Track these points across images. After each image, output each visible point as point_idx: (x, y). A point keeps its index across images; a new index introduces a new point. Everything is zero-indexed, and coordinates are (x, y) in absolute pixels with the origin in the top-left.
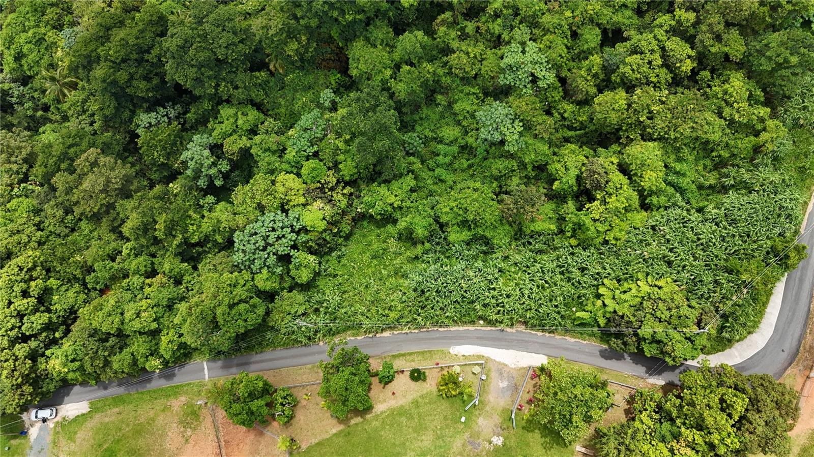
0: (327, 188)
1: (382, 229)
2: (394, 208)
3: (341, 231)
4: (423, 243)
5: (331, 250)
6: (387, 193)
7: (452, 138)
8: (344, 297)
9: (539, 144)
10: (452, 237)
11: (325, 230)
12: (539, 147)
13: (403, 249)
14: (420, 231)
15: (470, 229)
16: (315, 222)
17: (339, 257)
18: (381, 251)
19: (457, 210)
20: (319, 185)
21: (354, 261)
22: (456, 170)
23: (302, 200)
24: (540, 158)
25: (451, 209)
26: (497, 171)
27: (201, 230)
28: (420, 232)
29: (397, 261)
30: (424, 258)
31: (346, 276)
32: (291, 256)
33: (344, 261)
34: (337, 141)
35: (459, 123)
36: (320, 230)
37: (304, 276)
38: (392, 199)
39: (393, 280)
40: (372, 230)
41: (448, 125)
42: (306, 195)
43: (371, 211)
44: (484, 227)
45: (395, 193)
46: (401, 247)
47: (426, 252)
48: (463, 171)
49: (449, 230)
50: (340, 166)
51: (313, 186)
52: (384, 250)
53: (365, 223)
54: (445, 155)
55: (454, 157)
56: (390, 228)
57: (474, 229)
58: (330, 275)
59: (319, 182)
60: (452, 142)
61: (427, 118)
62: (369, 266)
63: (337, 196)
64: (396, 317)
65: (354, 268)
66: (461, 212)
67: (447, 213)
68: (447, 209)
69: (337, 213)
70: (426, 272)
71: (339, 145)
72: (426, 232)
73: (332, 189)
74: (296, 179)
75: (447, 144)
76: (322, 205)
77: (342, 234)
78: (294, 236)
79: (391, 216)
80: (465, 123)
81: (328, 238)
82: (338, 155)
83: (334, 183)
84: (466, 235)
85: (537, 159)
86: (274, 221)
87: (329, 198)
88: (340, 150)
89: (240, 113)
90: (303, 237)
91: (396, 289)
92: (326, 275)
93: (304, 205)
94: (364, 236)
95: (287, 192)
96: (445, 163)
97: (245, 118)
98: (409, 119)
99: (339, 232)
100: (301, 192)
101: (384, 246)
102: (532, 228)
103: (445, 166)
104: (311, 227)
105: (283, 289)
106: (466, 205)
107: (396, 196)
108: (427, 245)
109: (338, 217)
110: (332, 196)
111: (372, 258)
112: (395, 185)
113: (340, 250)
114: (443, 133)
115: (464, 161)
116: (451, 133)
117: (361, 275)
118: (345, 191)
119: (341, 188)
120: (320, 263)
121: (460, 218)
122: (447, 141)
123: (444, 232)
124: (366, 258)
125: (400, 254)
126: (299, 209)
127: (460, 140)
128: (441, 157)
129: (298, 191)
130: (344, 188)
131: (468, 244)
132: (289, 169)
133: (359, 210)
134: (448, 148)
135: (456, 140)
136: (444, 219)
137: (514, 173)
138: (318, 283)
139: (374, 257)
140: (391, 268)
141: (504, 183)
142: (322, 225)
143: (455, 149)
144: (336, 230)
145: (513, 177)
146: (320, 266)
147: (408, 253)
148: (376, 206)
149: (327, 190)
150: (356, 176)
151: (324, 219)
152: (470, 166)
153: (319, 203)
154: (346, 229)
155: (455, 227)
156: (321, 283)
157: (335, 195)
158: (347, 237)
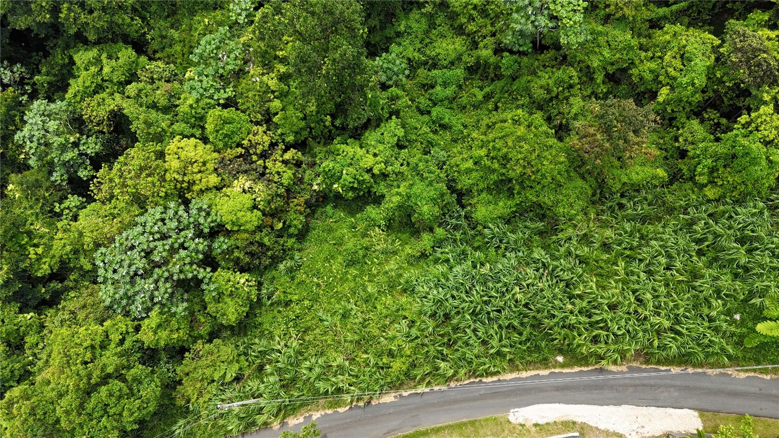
0: (255, 154)
1: (358, 216)
2: (373, 175)
3: (289, 226)
4: (431, 230)
5: (276, 261)
6: (361, 152)
7: (453, 56)
8: (307, 338)
9: (617, 32)
10: (481, 212)
11: (259, 228)
12: (614, 37)
13: (398, 243)
14: (425, 208)
15: (511, 194)
16: (240, 214)
17: (290, 270)
18: (361, 252)
19: (488, 163)
20: (240, 150)
21: (318, 274)
22: (465, 108)
23: (214, 180)
24: (618, 56)
25: (475, 163)
26: (542, 91)
27: (52, 252)
28: (426, 210)
29: (392, 265)
30: (438, 255)
31: (306, 302)
32: (201, 281)
33: (301, 276)
34: (265, 78)
35: (460, 30)
36: (250, 227)
37: (231, 312)
38: (369, 161)
39: (389, 300)
40: (341, 219)
41: (443, 36)
42: (220, 171)
43: (335, 186)
44: (538, 187)
45: (372, 150)
46: (394, 241)
47: (439, 244)
48: (476, 107)
49: (475, 200)
50: (275, 119)
51: (230, 153)
52: (367, 249)
53: (329, 209)
54: (445, 85)
55: (460, 87)
56: (371, 211)
57: (519, 193)
58: (279, 303)
59: (239, 145)
60: (452, 63)
61: (408, 32)
62: (343, 280)
63: (274, 166)
64: (404, 368)
65: (318, 285)
66: (496, 165)
67: (469, 171)
68: (470, 164)
69: (278, 195)
70: (447, 279)
71: (270, 83)
72: (436, 209)
73: (264, 156)
74: (201, 146)
75: (446, 67)
76: (247, 185)
77: (292, 230)
78: (202, 244)
79: (369, 192)
80: (471, 27)
81: (266, 240)
82: (270, 101)
83: (267, 144)
84: (504, 206)
85: (614, 59)
86: (163, 220)
87: (261, 170)
88: (273, 92)
89: (104, 56)
90: (221, 244)
91: (396, 316)
92: (272, 305)
93: (218, 189)
94: (330, 230)
95: (185, 167)
96: (447, 98)
97: (113, 63)
98: (377, 39)
99: (286, 227)
100: (210, 166)
101: (365, 242)
102: (625, 179)
103: (446, 103)
104: (233, 223)
105: (195, 340)
106: (505, 150)
107: (375, 155)
108: (440, 232)
109: (279, 202)
110: (265, 168)
111: (348, 266)
112: (371, 137)
113: (292, 258)
114: (437, 50)
115: (476, 91)
116: (451, 47)
117: (332, 297)
118: (288, 156)
119: (280, 152)
120: (260, 284)
121: (494, 177)
122: (445, 63)
123: (463, 207)
124: (337, 266)
125: (395, 253)
126: (211, 195)
127: (465, 58)
128: (438, 88)
129: (204, 164)
130: (285, 151)
131: (508, 222)
132: (188, 131)
133: (315, 187)
134: (448, 73)
135: (459, 59)
136: (464, 182)
137: (573, 91)
138: (260, 320)
139: (351, 263)
140: (382, 279)
141: (556, 112)
142: (253, 219)
143: (459, 72)
144: (280, 225)
145: (572, 99)
146: (259, 290)
147: (408, 250)
148: (344, 176)
149: (255, 158)
150: (305, 133)
151: (255, 207)
152: (487, 97)
153: (243, 182)
154: (297, 221)
155: (484, 195)
156: (265, 318)
157: (269, 164)
158: (302, 235)
